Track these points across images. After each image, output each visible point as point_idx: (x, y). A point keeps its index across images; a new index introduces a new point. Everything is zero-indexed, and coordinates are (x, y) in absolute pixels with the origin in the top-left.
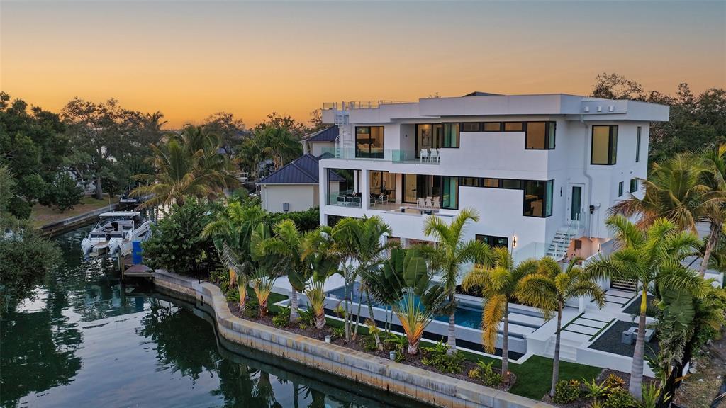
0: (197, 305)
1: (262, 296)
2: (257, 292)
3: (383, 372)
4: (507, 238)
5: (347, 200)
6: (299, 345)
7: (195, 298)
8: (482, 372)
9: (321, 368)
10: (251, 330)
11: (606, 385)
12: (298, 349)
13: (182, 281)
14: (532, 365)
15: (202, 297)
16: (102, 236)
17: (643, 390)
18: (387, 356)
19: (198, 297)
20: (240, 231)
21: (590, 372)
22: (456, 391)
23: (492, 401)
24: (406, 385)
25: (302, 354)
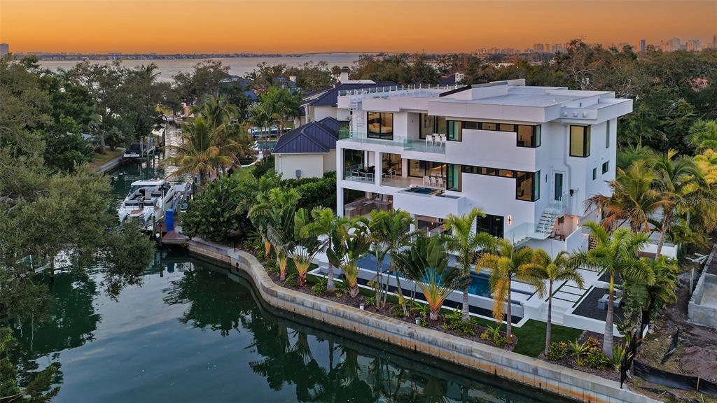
0: (232, 271)
1: (302, 269)
2: (298, 265)
3: (411, 335)
4: (503, 217)
5: (360, 175)
6: (338, 311)
7: (230, 264)
8: (491, 336)
9: (357, 331)
10: (294, 298)
11: (586, 345)
12: (338, 315)
13: (217, 248)
14: (529, 328)
15: (237, 264)
16: (136, 204)
17: (613, 350)
18: (413, 322)
19: (234, 263)
20: (281, 214)
21: (573, 334)
22: (472, 351)
23: (500, 358)
24: (431, 346)
25: (341, 319)
